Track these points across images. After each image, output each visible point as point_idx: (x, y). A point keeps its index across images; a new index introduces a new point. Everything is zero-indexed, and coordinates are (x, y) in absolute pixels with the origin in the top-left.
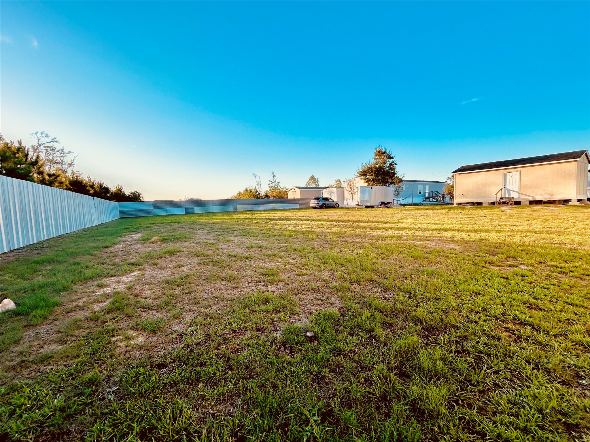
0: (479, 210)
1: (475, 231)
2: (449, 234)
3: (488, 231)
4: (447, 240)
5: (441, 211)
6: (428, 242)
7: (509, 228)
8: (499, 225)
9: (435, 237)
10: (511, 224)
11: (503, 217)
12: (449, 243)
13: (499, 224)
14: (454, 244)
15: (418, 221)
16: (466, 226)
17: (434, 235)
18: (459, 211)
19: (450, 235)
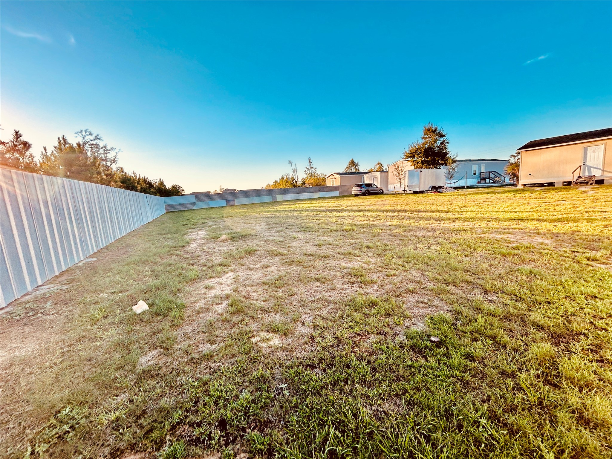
0: (553, 192)
1: (560, 220)
2: (530, 225)
3: (576, 220)
4: (531, 233)
5: (505, 195)
6: (510, 236)
7: (600, 216)
8: (587, 212)
9: (515, 229)
10: (600, 210)
11: (586, 201)
12: (535, 236)
13: (586, 210)
14: (542, 237)
15: (483, 209)
16: (545, 214)
17: (512, 227)
18: (527, 194)
19: (532, 226)
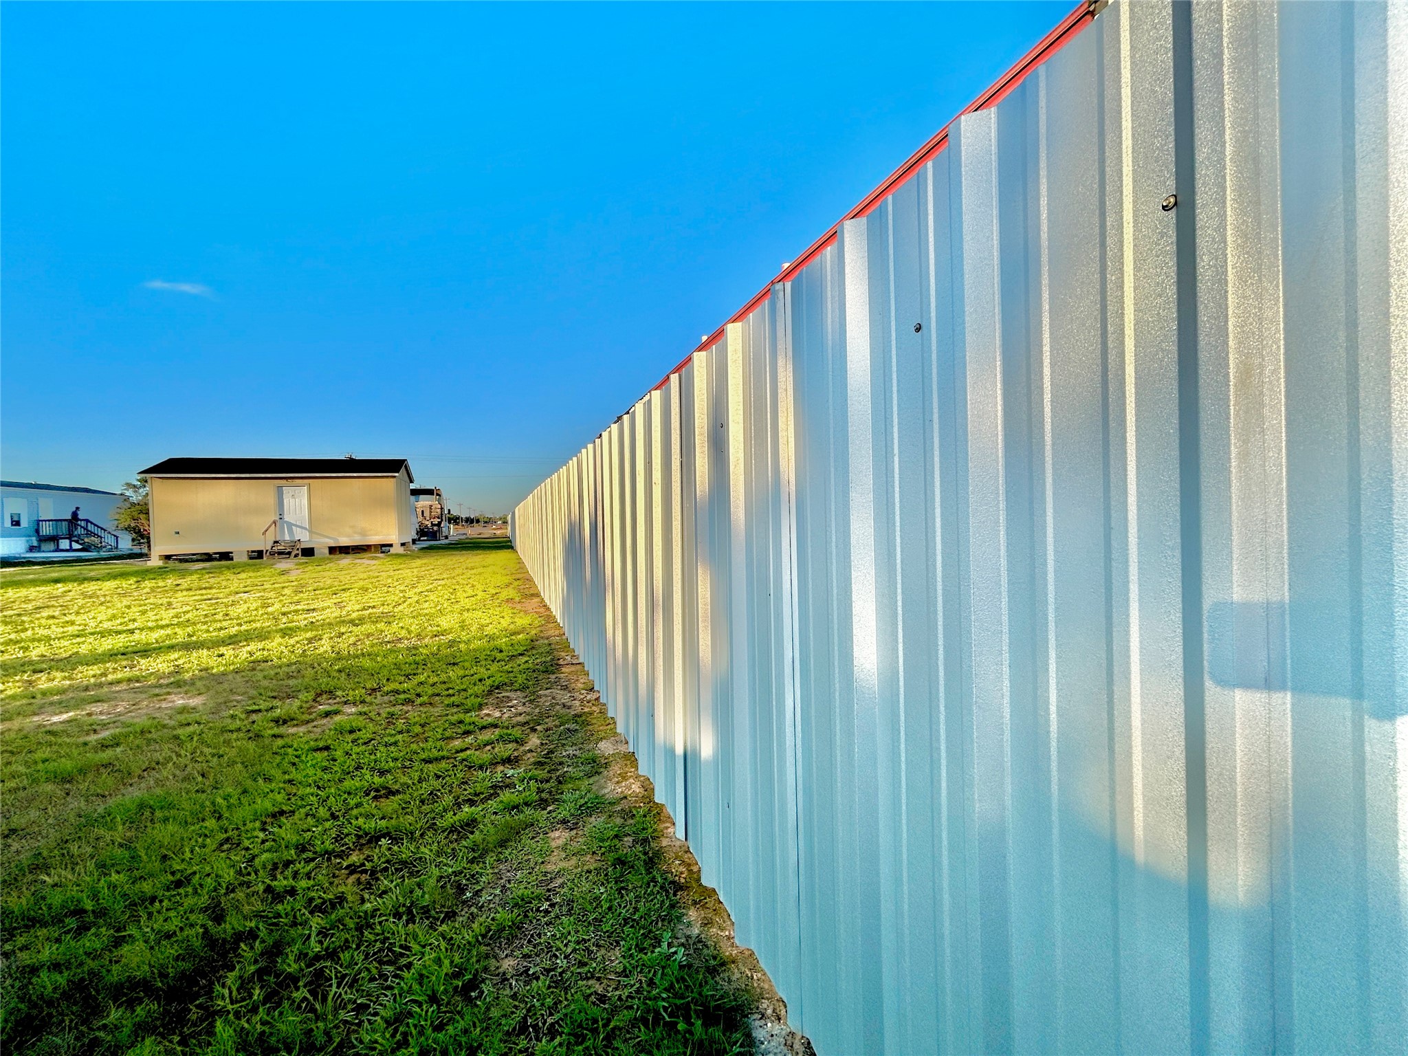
0: (229, 574)
1: (233, 641)
2: (161, 664)
3: (263, 635)
4: (161, 686)
5: (110, 585)
6: (96, 708)
7: (305, 619)
8: (284, 614)
9: (119, 682)
10: (306, 607)
11: (286, 591)
12: (169, 693)
13: (284, 610)
14: (186, 693)
15: (29, 633)
16: (205, 627)
17: (110, 677)
18: (170, 581)
19: (165, 665)
